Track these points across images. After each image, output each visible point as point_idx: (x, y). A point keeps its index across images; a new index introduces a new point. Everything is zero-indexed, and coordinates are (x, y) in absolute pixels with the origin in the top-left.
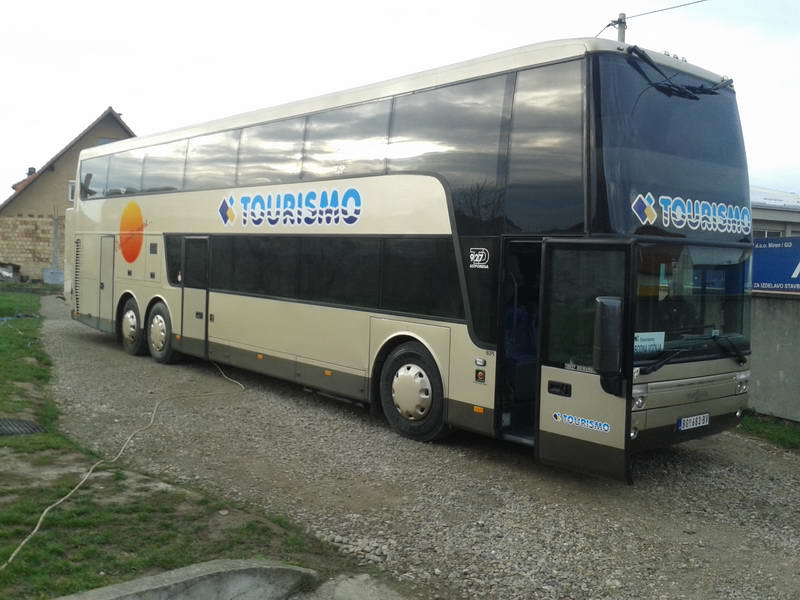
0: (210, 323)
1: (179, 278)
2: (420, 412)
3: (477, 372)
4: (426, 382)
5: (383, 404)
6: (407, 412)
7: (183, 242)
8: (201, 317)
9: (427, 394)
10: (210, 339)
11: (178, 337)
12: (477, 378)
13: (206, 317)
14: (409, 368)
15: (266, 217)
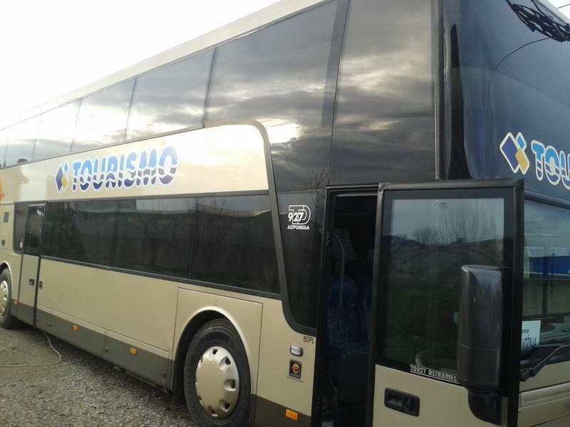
0: (39, 290)
1: (21, 245)
2: (224, 409)
3: (292, 363)
4: (232, 370)
5: (186, 394)
6: (210, 407)
7: (27, 210)
8: (33, 284)
9: (233, 387)
10: (39, 307)
11: (15, 302)
12: (291, 371)
13: (36, 283)
14: (215, 352)
15: (92, 181)
